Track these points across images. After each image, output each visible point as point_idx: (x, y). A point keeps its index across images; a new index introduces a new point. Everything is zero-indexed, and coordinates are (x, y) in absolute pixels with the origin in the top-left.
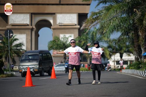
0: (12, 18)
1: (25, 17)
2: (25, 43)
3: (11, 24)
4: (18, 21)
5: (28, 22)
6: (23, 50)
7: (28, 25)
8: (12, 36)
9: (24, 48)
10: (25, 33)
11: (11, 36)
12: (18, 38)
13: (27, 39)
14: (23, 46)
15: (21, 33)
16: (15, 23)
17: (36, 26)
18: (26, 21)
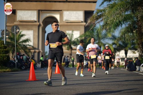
0: (20, 14)
1: (32, 14)
2: (32, 38)
3: (19, 20)
4: (25, 18)
5: (35, 18)
6: (30, 46)
7: (35, 22)
8: (19, 32)
9: (31, 43)
10: (32, 30)
11: (17, 32)
12: (25, 34)
13: (34, 35)
14: (30, 42)
15: (29, 29)
16: (23, 19)
17: (43, 22)
18: (34, 18)
